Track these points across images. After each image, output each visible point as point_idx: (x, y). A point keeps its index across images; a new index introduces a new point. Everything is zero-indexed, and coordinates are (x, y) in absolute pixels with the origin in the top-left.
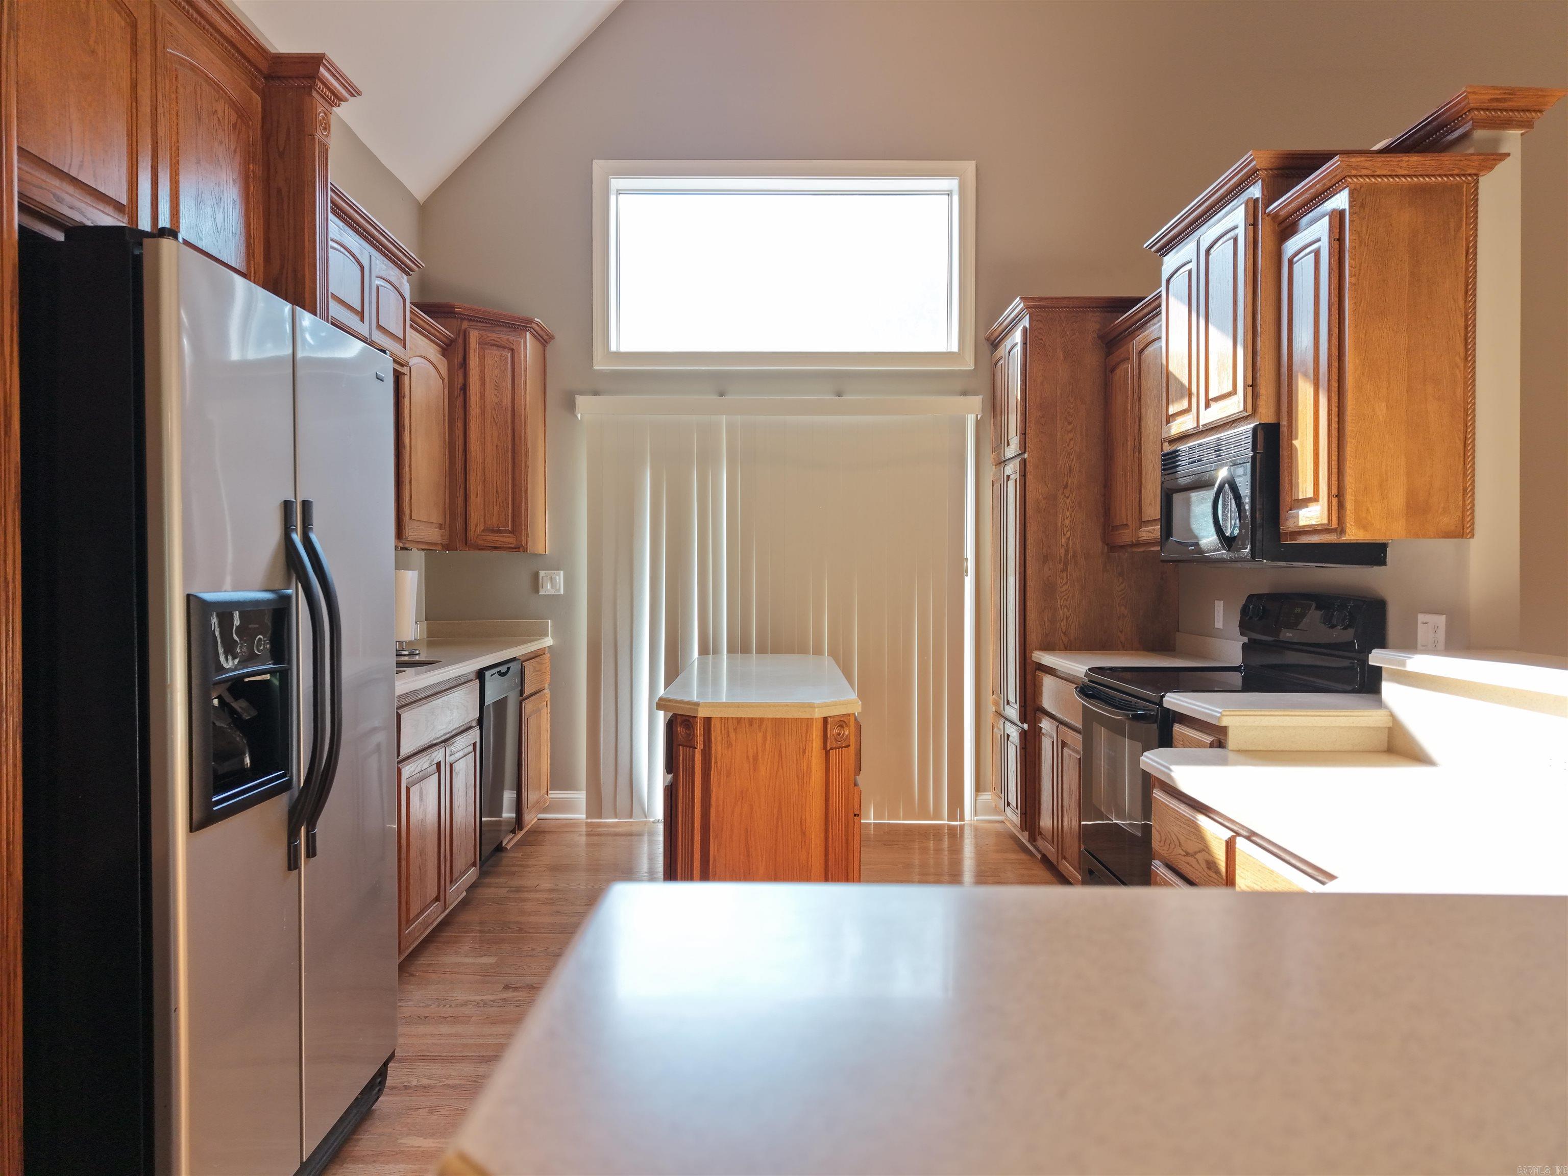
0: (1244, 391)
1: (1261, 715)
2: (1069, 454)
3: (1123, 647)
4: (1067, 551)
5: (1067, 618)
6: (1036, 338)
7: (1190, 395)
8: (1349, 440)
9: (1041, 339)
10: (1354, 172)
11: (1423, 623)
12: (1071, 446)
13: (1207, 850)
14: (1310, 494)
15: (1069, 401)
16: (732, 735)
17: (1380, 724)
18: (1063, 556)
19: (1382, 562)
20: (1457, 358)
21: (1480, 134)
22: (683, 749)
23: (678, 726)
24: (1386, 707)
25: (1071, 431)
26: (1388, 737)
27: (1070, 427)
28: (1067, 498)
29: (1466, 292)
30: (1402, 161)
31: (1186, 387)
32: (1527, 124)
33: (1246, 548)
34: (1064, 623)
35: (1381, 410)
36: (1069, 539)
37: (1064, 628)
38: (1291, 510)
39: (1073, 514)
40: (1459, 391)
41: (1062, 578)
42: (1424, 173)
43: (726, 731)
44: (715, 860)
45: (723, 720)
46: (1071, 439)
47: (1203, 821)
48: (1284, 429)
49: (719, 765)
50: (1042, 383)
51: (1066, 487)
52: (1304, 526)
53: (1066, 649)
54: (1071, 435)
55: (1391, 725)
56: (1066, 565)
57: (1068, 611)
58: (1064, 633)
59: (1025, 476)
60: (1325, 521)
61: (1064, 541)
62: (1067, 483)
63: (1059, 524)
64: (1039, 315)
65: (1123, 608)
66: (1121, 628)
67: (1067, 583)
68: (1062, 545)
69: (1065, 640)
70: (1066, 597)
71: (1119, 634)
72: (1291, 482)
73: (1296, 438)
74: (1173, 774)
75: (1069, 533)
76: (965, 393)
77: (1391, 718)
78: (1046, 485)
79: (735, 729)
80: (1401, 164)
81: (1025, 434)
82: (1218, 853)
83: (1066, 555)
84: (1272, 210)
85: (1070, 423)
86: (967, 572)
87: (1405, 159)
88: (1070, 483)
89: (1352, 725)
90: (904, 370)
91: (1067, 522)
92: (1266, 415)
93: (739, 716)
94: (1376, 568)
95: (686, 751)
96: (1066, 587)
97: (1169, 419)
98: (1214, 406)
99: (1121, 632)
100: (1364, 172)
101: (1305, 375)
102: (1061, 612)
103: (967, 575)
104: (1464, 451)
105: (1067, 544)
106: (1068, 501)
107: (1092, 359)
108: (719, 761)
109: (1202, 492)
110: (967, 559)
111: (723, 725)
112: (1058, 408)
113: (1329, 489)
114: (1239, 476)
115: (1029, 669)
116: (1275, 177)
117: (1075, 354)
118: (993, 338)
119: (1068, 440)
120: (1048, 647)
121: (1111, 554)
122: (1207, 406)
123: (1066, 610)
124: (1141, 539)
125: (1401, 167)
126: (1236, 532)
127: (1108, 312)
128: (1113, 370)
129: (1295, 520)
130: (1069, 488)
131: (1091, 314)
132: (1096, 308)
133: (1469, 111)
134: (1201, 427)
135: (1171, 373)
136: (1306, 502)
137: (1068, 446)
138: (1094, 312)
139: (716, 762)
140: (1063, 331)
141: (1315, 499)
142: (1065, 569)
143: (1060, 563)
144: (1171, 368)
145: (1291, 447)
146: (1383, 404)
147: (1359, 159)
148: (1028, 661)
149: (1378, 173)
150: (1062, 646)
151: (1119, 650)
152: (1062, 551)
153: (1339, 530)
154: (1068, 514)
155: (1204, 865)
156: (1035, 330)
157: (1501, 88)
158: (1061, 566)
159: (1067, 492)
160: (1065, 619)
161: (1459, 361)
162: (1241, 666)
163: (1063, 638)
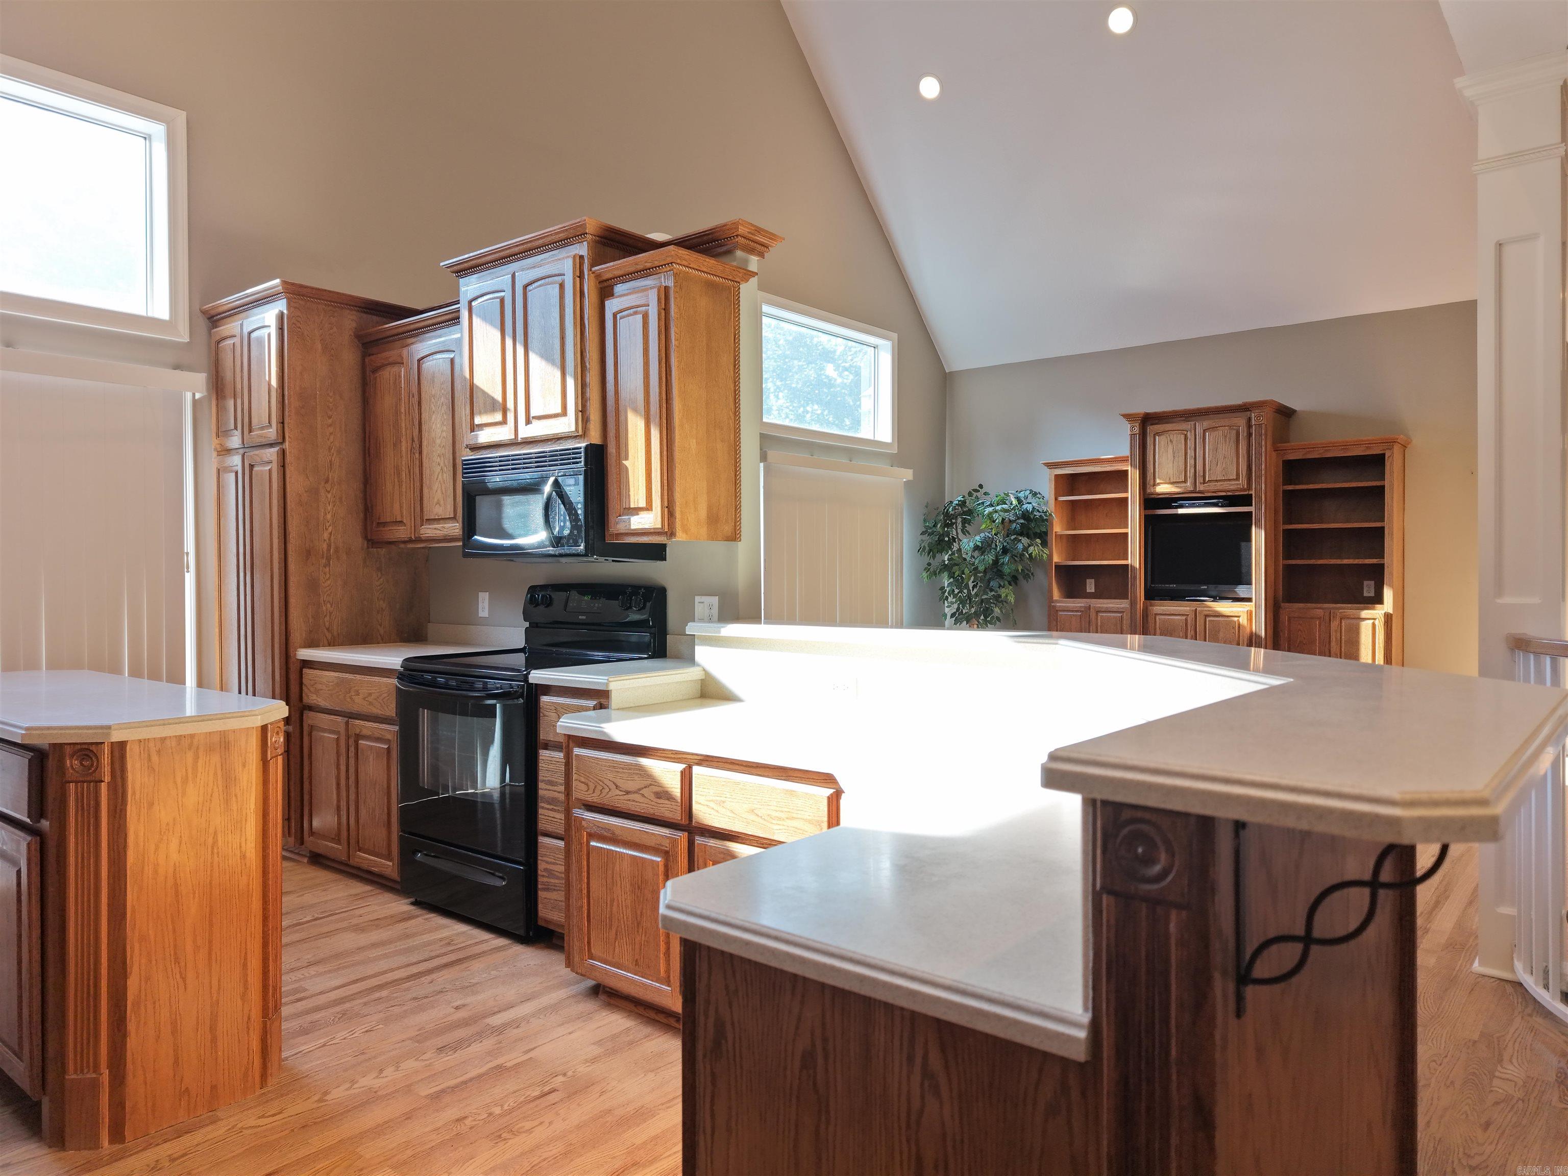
0: (576, 415)
1: (633, 679)
2: (330, 449)
3: (382, 640)
4: (329, 546)
5: (331, 613)
6: (294, 325)
7: (505, 411)
8: (677, 465)
9: (300, 328)
10: (679, 261)
11: (700, 603)
12: (331, 439)
13: (656, 784)
14: (642, 503)
15: (328, 394)
16: (155, 758)
17: (695, 678)
18: (325, 551)
19: (664, 558)
20: (731, 413)
21: (739, 253)
22: (76, 788)
23: (67, 758)
24: (699, 665)
25: (330, 425)
26: (701, 686)
27: (330, 421)
28: (329, 492)
29: (735, 366)
30: (705, 261)
31: (498, 402)
32: (761, 255)
33: (580, 546)
34: (327, 619)
35: (693, 443)
36: (331, 534)
37: (327, 624)
38: (620, 516)
39: (335, 509)
40: (732, 436)
41: (325, 573)
42: (714, 273)
43: (146, 755)
44: (133, 912)
45: (143, 743)
46: (331, 434)
47: (644, 762)
48: (611, 449)
49: (137, 796)
50: (301, 373)
51: (327, 481)
52: (635, 530)
53: (329, 645)
54: (331, 429)
55: (704, 678)
56: (328, 559)
57: (331, 606)
58: (328, 629)
59: (284, 466)
60: (659, 526)
61: (326, 535)
62: (328, 477)
63: (322, 518)
64: (296, 302)
65: (381, 602)
66: (380, 621)
67: (329, 578)
68: (324, 540)
69: (329, 636)
70: (329, 592)
71: (379, 627)
72: (620, 494)
73: (627, 459)
74: (605, 730)
75: (331, 528)
76: (177, 367)
77: (704, 672)
78: (307, 477)
79: (159, 752)
80: (705, 264)
81: (283, 423)
82: (670, 783)
83: (329, 550)
84: (598, 270)
85: (330, 417)
86: (188, 568)
87: (707, 260)
88: (330, 478)
89: (684, 680)
90: (101, 329)
91: (329, 516)
92: (595, 437)
93: (164, 735)
94: (659, 563)
95: (83, 789)
96: (329, 582)
97: (473, 428)
98: (535, 423)
99: (381, 626)
100: (684, 263)
101: (635, 410)
102: (324, 608)
103: (188, 572)
104: (735, 480)
105: (329, 539)
106: (329, 496)
107: (349, 357)
108: (138, 793)
109: (517, 497)
110: (187, 554)
111: (142, 748)
112: (318, 400)
113: (662, 501)
114: (570, 485)
115: (294, 668)
116: (597, 242)
117: (333, 349)
118: (213, 312)
119: (328, 434)
120: (312, 644)
121: (370, 550)
122: (528, 422)
123: (329, 605)
124: (424, 536)
125: (704, 265)
126: (566, 532)
127: (365, 312)
128: (376, 370)
129: (627, 524)
130: (330, 482)
131: (348, 311)
132: (353, 306)
133: (737, 236)
134: (519, 439)
135: (477, 387)
136: (637, 511)
137: (328, 439)
138: (351, 310)
139: (134, 793)
140: (321, 323)
141: (649, 508)
142: (328, 564)
143: (323, 558)
144: (477, 381)
145: (619, 465)
146: (694, 441)
147: (684, 252)
148: (292, 660)
149: (691, 266)
150: (326, 642)
151: (378, 643)
152: (325, 546)
153: (668, 534)
154: (329, 508)
155: (652, 797)
156: (293, 317)
157: (755, 226)
158: (324, 561)
159: (328, 487)
160: (328, 614)
161: (732, 415)
162: (525, 647)
163: (327, 634)
